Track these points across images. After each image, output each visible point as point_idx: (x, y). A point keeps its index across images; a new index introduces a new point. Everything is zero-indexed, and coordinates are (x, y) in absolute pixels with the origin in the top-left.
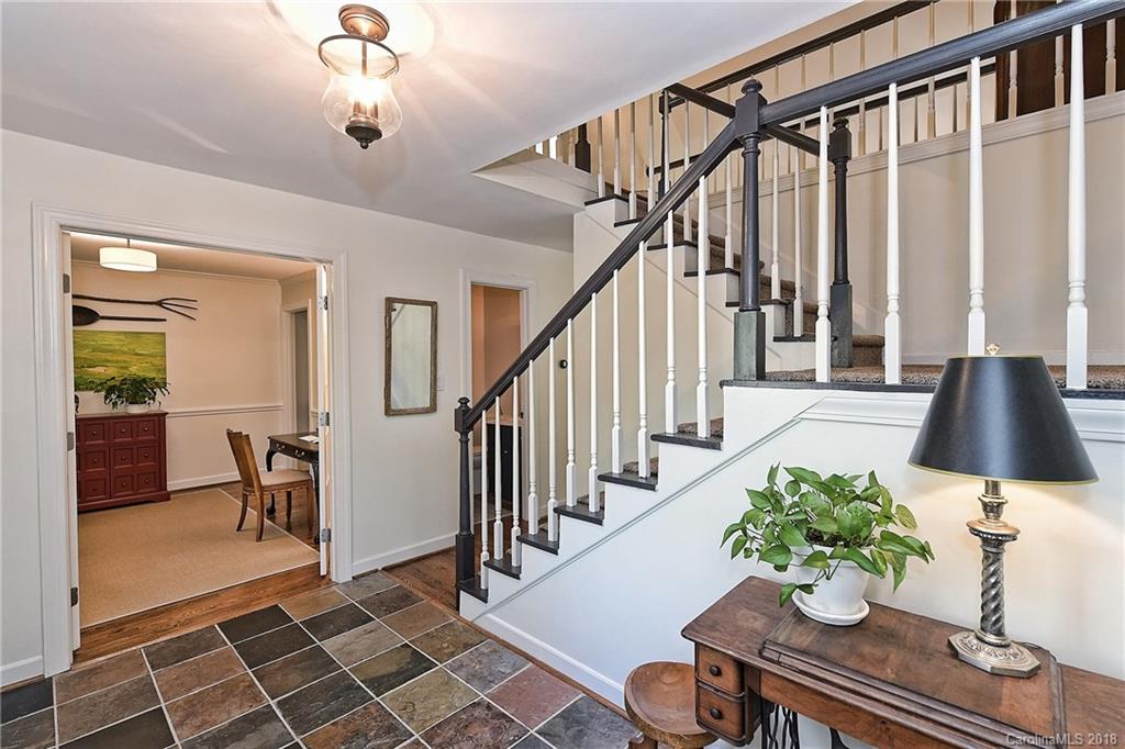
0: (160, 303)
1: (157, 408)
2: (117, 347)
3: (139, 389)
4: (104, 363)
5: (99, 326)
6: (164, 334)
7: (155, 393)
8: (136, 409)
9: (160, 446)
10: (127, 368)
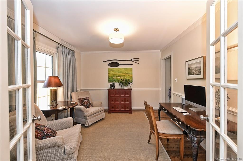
0: (131, 60)
1: (130, 88)
2: (123, 72)
3: (126, 82)
4: (120, 76)
5: (120, 67)
6: (132, 68)
7: (129, 84)
8: (126, 88)
9: (130, 98)
10: (125, 77)
